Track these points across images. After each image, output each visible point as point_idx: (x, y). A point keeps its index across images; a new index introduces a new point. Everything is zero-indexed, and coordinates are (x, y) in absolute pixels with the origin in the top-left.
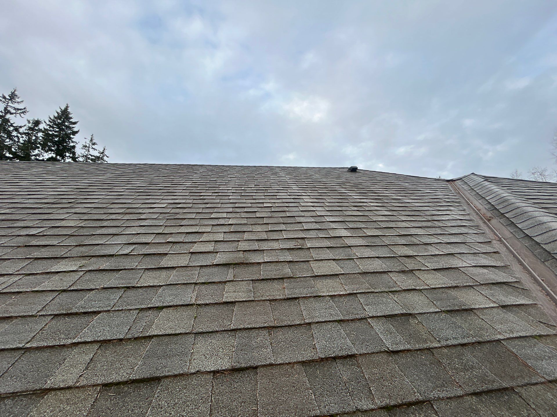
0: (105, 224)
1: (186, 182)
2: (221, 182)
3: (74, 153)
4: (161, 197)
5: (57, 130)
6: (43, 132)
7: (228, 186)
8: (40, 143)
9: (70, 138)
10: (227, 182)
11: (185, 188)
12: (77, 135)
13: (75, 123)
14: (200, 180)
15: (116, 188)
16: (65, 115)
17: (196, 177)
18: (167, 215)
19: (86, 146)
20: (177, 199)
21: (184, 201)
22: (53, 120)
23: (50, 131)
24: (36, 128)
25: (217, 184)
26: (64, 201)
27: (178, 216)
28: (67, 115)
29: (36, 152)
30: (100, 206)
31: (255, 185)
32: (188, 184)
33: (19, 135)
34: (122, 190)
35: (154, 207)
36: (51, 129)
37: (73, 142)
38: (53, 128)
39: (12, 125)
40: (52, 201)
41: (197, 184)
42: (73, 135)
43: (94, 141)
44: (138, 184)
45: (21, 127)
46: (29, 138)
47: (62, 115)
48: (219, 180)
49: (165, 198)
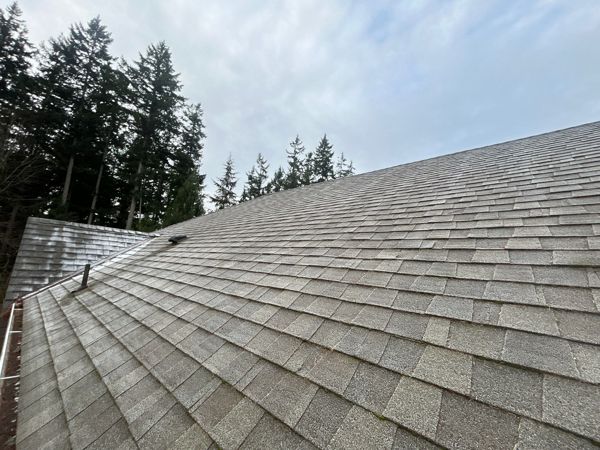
0: (396, 222)
1: (454, 174)
2: (505, 165)
3: (332, 172)
4: (436, 194)
5: (321, 156)
6: (314, 161)
7: (520, 168)
8: (313, 170)
9: (329, 161)
10: (516, 163)
11: (457, 181)
12: (333, 156)
13: (331, 147)
14: (472, 168)
15: (387, 191)
16: (325, 143)
17: (464, 166)
18: (451, 211)
19: (339, 164)
20: (455, 194)
21: (464, 195)
22: (319, 150)
23: (318, 158)
24: (310, 159)
25: (500, 168)
26: (356, 207)
27: (465, 211)
28: (326, 143)
29: (312, 177)
30: (383, 208)
31: (573, 158)
32: (459, 176)
33: (303, 167)
34: (394, 193)
35: (433, 204)
36: (318, 157)
37: (331, 163)
38: (319, 155)
39: (298, 162)
40: (349, 208)
41: (469, 173)
42: (331, 157)
43: (344, 158)
44: (405, 185)
45: (303, 161)
46: (308, 168)
47: (323, 143)
48: (501, 164)
49: (439, 194)
